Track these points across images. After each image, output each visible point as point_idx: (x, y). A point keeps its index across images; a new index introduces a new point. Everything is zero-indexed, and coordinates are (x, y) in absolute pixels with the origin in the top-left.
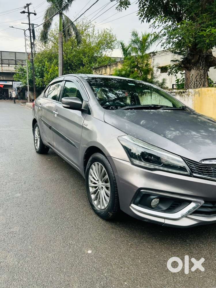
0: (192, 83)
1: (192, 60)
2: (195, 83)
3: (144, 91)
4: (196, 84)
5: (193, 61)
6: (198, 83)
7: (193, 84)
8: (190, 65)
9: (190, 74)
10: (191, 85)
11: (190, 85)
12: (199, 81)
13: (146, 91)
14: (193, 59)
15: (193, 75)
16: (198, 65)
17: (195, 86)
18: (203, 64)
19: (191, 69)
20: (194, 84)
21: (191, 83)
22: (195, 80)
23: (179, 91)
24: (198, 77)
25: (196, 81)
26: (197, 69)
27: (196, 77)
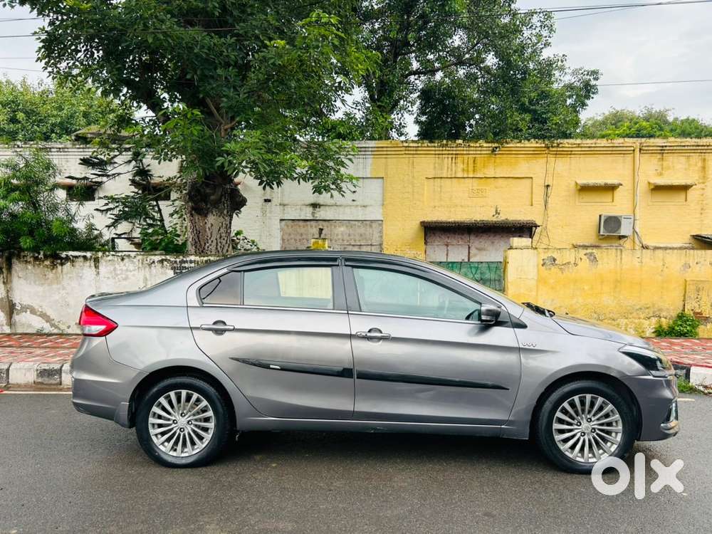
0: (212, 241)
1: (211, 195)
2: (219, 241)
3: (64, 255)
4: (220, 244)
5: (212, 197)
6: (224, 242)
7: (214, 243)
8: (207, 205)
9: (206, 223)
10: (211, 245)
11: (207, 245)
12: (226, 239)
13: (71, 253)
14: (213, 194)
15: (212, 225)
16: (221, 206)
17: (219, 247)
18: (227, 206)
19: (207, 213)
20: (217, 243)
21: (210, 242)
22: (218, 236)
23: (206, 258)
24: (222, 230)
25: (221, 237)
26: (219, 214)
27: (219, 230)
